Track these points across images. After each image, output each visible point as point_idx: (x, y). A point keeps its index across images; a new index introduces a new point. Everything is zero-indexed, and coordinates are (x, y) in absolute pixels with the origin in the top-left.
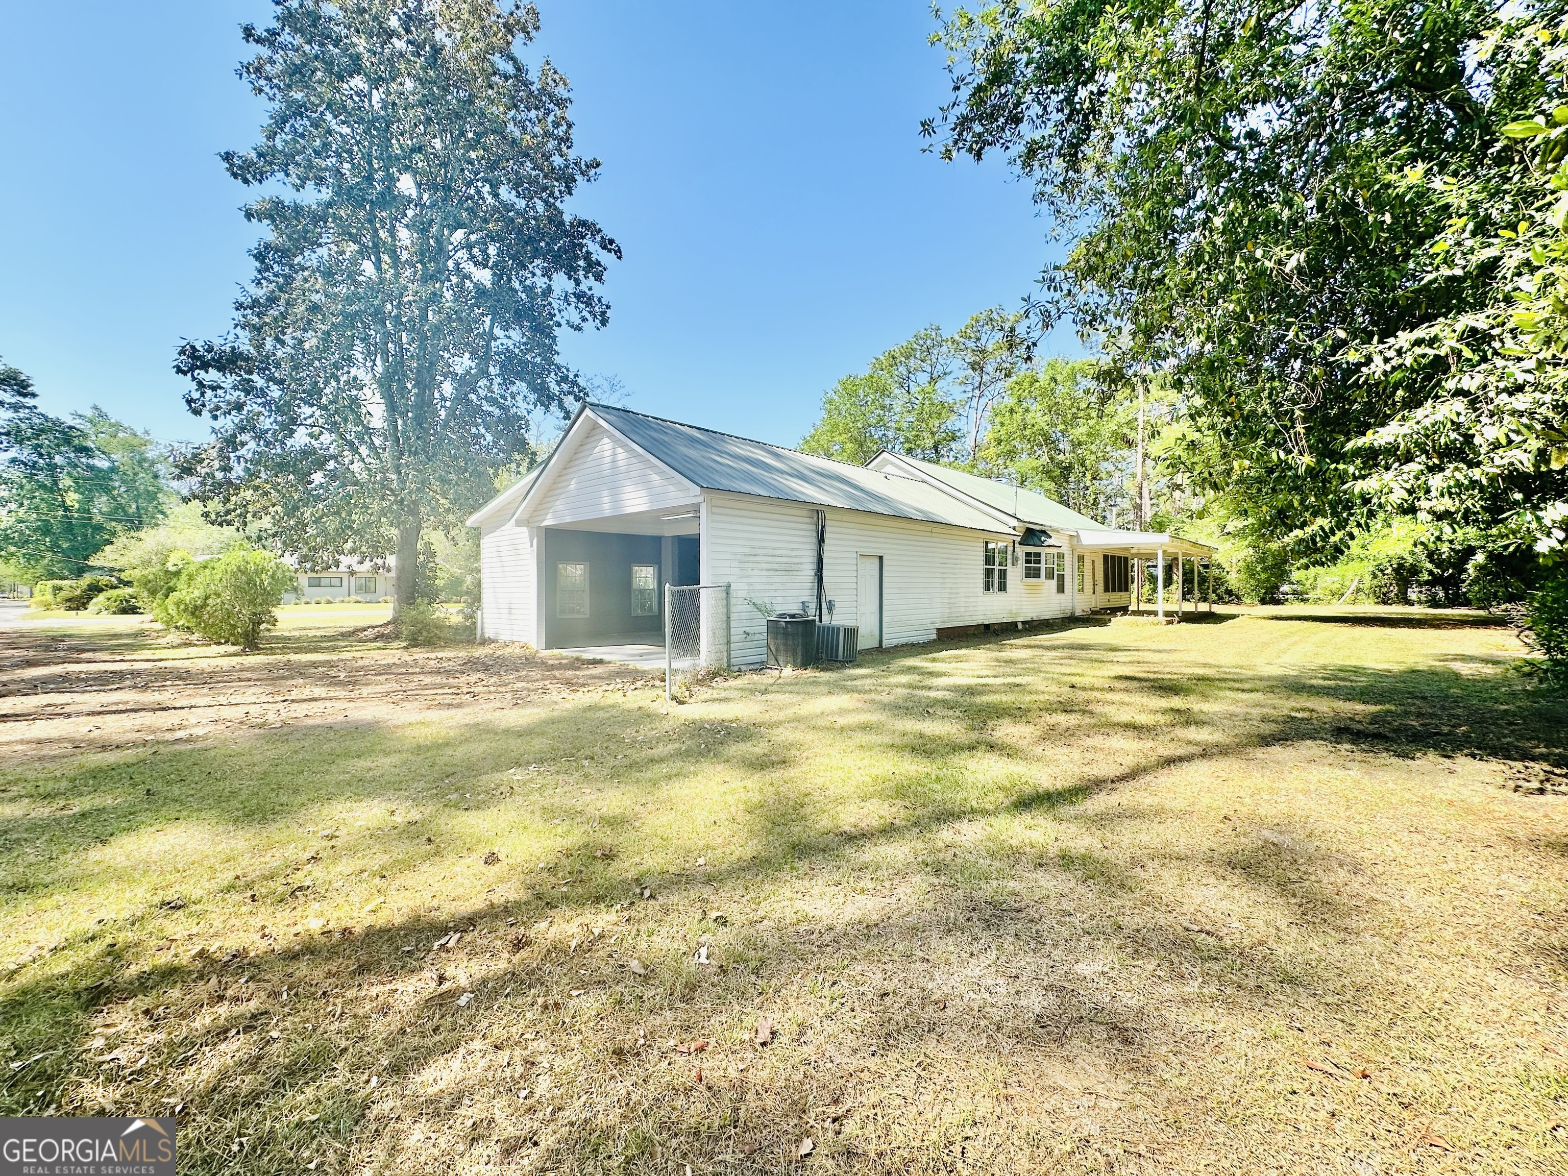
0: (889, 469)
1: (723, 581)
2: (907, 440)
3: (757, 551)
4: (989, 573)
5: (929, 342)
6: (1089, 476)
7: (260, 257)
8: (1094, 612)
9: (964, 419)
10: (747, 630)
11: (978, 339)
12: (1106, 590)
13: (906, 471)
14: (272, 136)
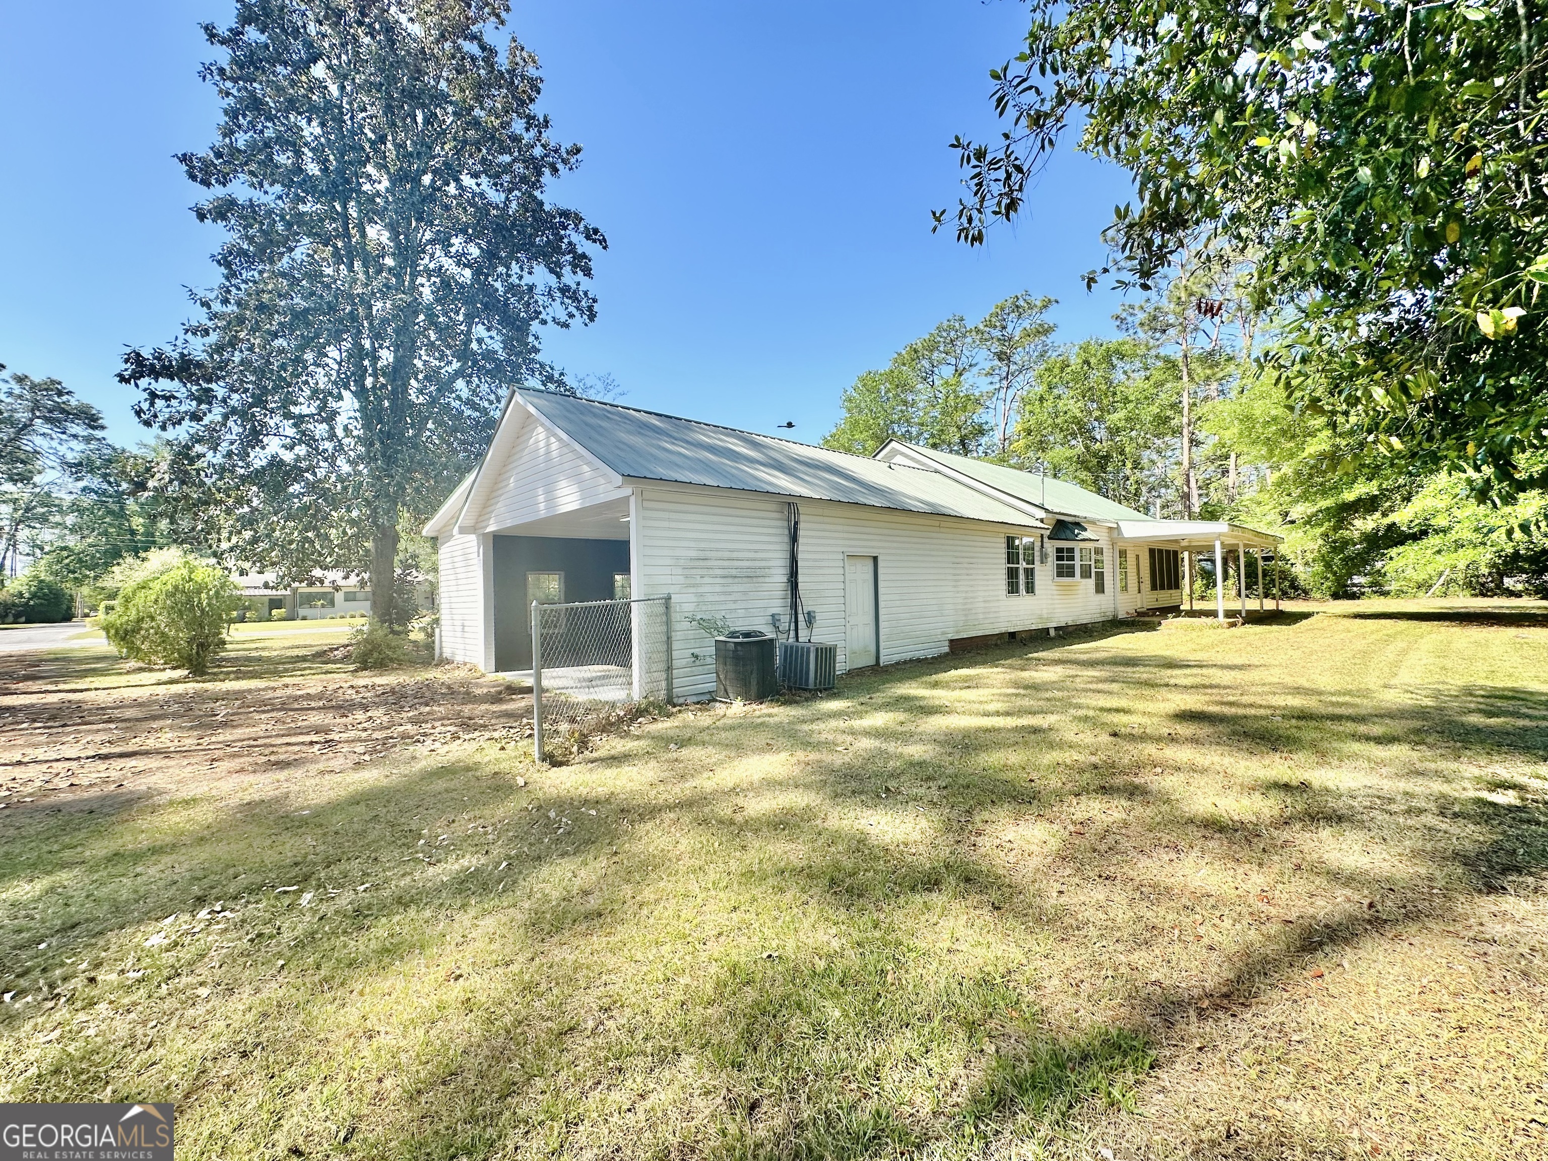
0: (898, 459)
1: (664, 591)
2: (933, 436)
3: (708, 554)
4: (1012, 574)
5: (952, 334)
6: (1129, 465)
7: (225, 262)
8: (1140, 614)
9: (992, 411)
10: (696, 651)
11: (1004, 328)
12: (1154, 587)
13: (917, 461)
14: (228, 133)
